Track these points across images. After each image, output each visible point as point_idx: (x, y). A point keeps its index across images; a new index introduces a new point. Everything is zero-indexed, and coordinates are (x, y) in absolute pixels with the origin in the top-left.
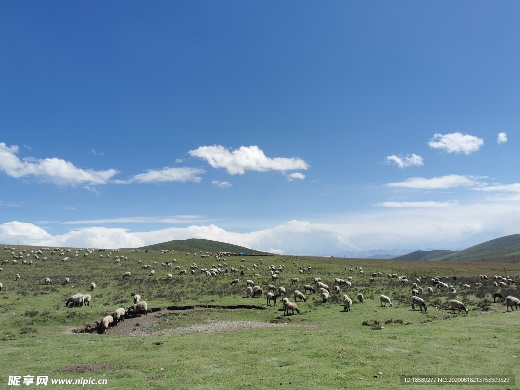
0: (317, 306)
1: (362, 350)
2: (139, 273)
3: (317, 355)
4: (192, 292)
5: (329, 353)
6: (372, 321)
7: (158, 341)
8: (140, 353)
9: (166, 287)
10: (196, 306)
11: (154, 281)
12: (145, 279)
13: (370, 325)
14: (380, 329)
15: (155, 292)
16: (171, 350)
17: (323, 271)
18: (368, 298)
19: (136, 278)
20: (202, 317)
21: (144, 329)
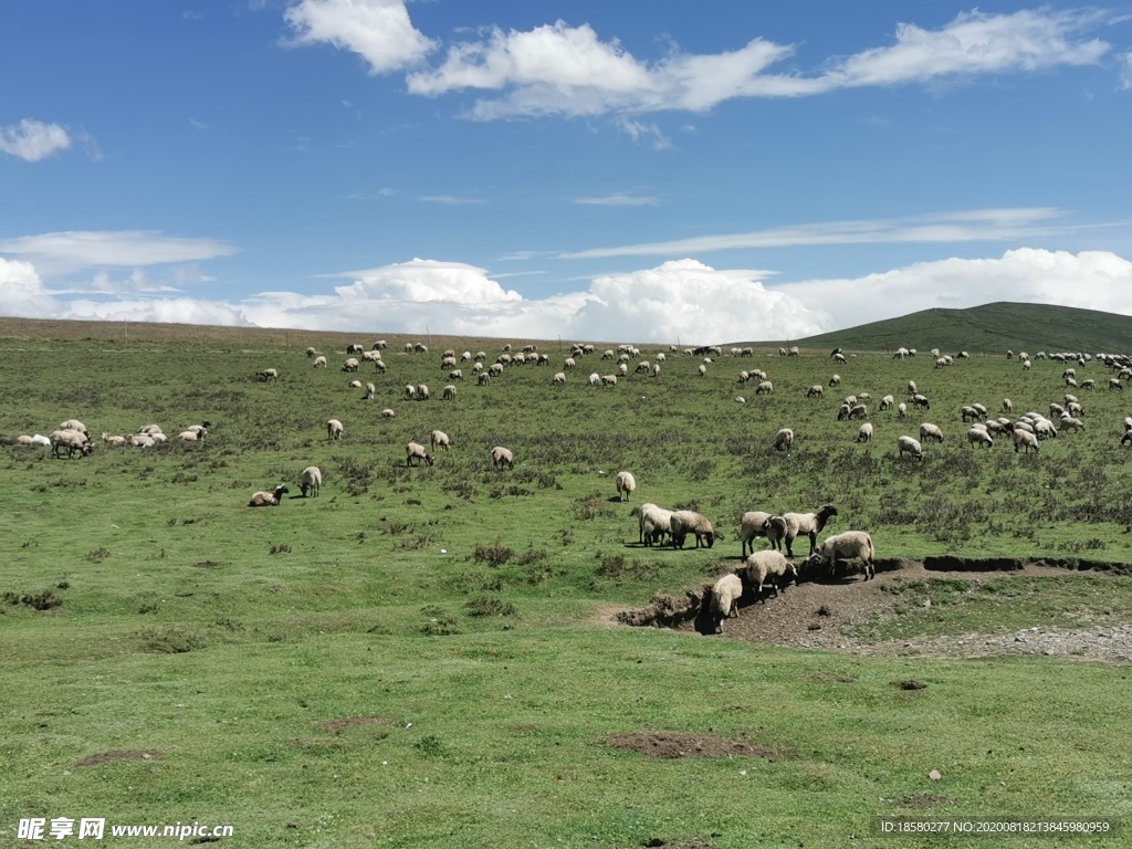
2: (810, 433)
4: (1009, 505)
7: (907, 677)
8: (851, 711)
9: (910, 486)
10: (1032, 560)
11: (866, 461)
12: (835, 455)
15: (873, 501)
16: (959, 711)
19: (801, 448)
20: (1058, 602)
21: (846, 629)
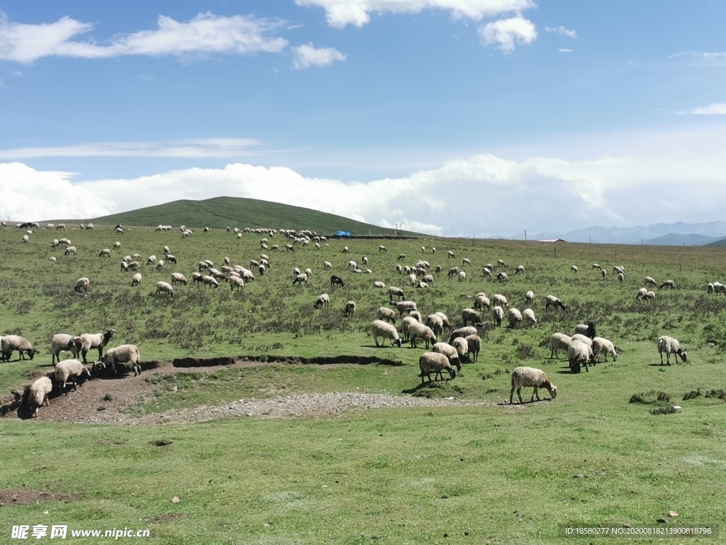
0: (522, 358)
1: (630, 462)
2: (100, 281)
3: (525, 473)
4: (227, 324)
5: (553, 468)
6: (652, 392)
7: (160, 438)
8: (122, 463)
9: (165, 314)
10: (240, 358)
11: (137, 298)
12: (116, 295)
13: (648, 403)
14: (673, 411)
15: (141, 324)
16: (192, 457)
17: (538, 274)
18: (644, 340)
19: (94, 291)
20: (255, 382)
21: (123, 408)
